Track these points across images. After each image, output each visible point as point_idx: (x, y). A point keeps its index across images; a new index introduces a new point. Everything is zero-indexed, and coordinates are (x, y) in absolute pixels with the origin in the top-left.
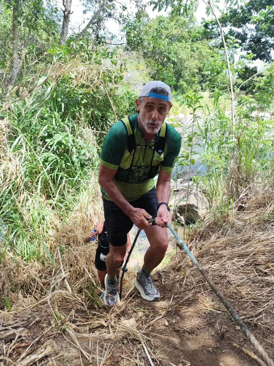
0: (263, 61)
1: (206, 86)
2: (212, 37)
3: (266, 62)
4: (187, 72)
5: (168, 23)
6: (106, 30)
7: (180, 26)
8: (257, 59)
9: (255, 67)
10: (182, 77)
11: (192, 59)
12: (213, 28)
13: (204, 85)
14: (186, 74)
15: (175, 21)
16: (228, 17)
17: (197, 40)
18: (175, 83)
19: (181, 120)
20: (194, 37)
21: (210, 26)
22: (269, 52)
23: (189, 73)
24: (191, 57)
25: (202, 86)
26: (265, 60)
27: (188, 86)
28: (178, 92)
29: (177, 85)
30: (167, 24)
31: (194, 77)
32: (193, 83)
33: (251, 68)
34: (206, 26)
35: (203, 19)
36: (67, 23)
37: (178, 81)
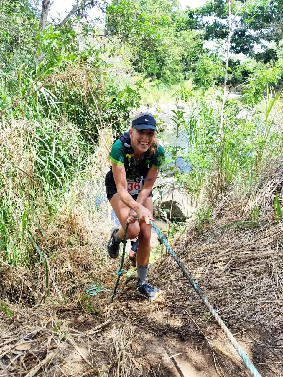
0: (247, 55)
1: (189, 76)
2: (196, 28)
3: (249, 56)
4: (170, 60)
5: (151, 5)
6: (88, 18)
7: (164, 9)
8: (240, 52)
9: (238, 60)
10: (165, 65)
11: (175, 46)
12: (197, 18)
13: (187, 74)
14: (169, 61)
15: (158, 3)
16: (213, 7)
17: (181, 29)
18: (158, 71)
19: (164, 111)
20: (178, 27)
21: (195, 16)
22: (253, 47)
23: (172, 61)
24: (175, 43)
25: (184, 74)
26: (248, 55)
27: (171, 74)
28: (160, 81)
29: (160, 73)
30: (150, 7)
31: (178, 65)
32: (176, 71)
33: (234, 61)
34: (191, 15)
35: (187, 7)
36: (46, 13)
37: (161, 68)
